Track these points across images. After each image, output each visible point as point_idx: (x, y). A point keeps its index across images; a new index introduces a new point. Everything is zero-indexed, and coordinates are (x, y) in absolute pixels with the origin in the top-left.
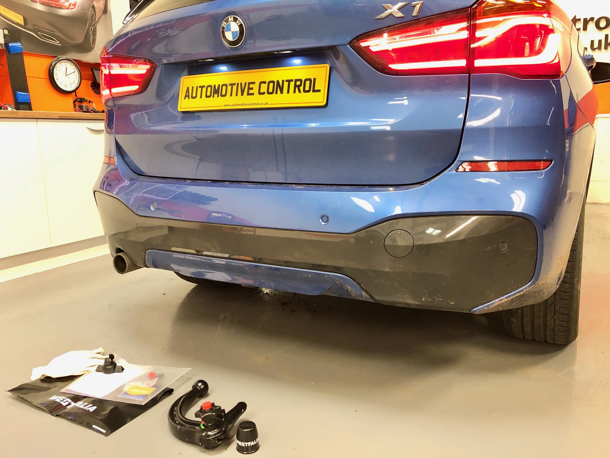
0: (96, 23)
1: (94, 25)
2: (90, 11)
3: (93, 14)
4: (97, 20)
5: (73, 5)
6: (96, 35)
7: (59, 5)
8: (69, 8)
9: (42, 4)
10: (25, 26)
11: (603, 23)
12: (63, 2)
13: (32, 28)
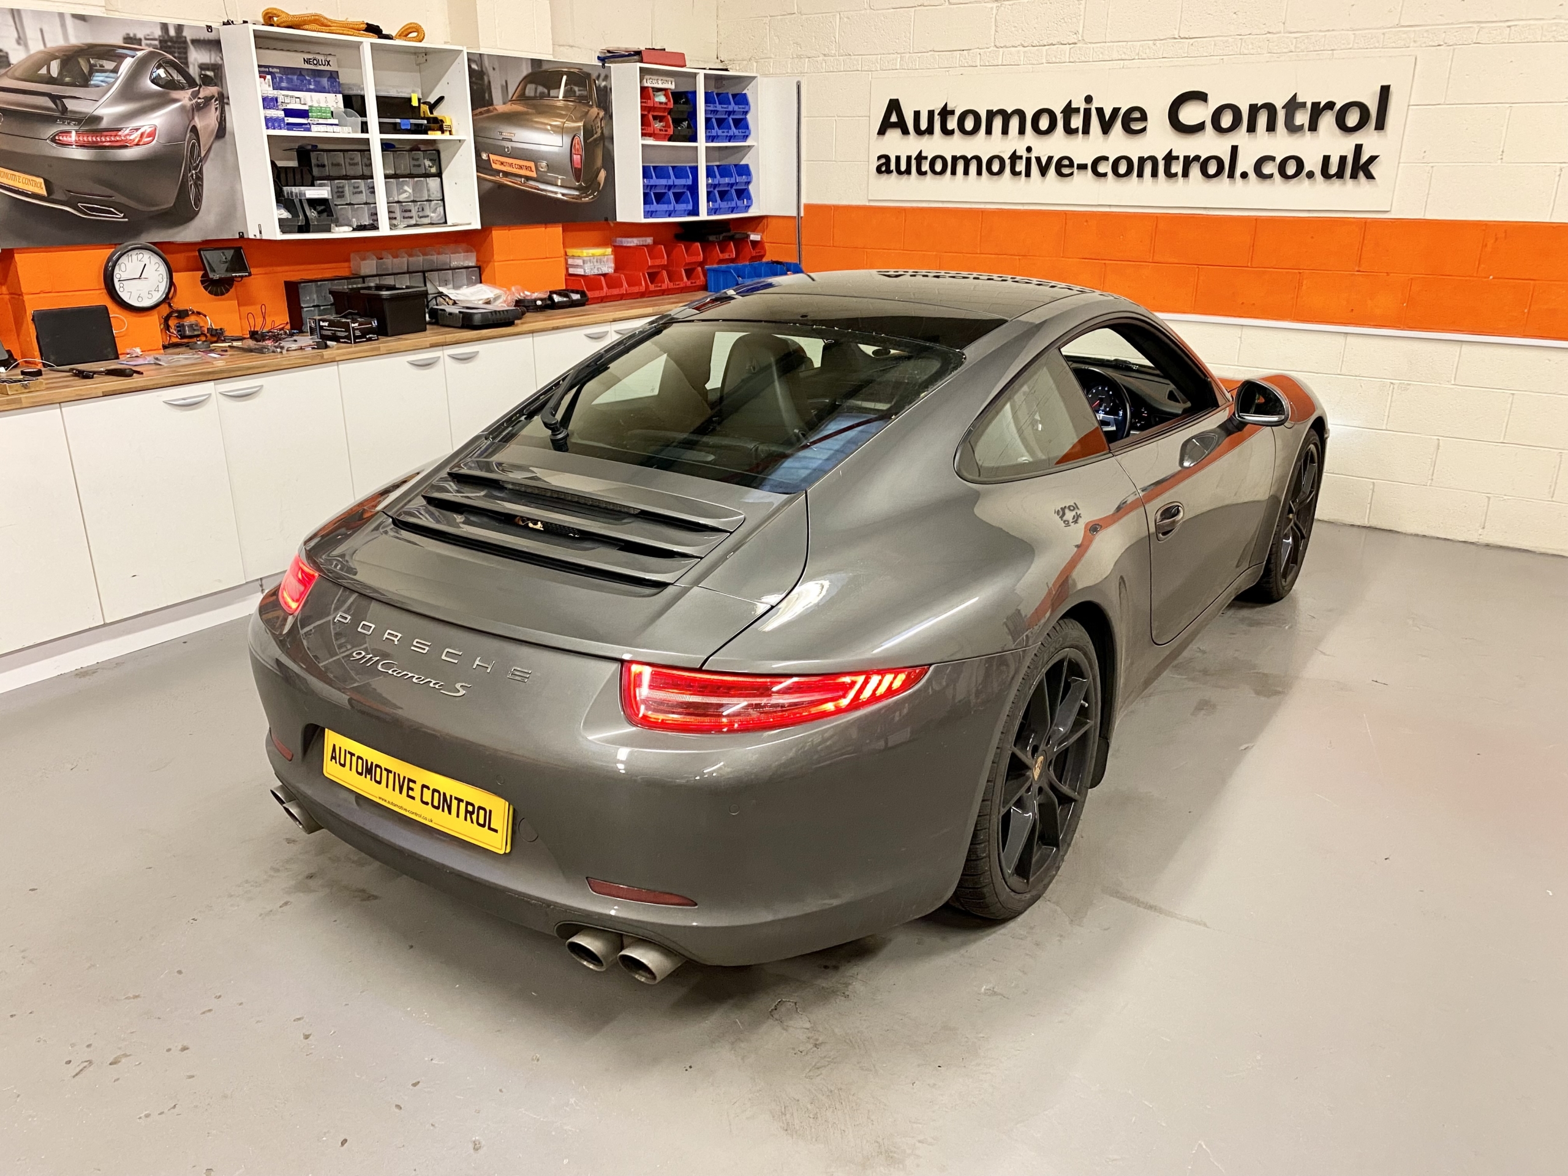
0: (201, 162)
1: (198, 164)
2: (187, 140)
3: (193, 145)
4: (202, 155)
5: (149, 135)
6: (202, 186)
7: (117, 141)
8: (141, 143)
9: (82, 146)
10: (51, 197)
11: (1352, 120)
12: (127, 132)
13: (63, 198)
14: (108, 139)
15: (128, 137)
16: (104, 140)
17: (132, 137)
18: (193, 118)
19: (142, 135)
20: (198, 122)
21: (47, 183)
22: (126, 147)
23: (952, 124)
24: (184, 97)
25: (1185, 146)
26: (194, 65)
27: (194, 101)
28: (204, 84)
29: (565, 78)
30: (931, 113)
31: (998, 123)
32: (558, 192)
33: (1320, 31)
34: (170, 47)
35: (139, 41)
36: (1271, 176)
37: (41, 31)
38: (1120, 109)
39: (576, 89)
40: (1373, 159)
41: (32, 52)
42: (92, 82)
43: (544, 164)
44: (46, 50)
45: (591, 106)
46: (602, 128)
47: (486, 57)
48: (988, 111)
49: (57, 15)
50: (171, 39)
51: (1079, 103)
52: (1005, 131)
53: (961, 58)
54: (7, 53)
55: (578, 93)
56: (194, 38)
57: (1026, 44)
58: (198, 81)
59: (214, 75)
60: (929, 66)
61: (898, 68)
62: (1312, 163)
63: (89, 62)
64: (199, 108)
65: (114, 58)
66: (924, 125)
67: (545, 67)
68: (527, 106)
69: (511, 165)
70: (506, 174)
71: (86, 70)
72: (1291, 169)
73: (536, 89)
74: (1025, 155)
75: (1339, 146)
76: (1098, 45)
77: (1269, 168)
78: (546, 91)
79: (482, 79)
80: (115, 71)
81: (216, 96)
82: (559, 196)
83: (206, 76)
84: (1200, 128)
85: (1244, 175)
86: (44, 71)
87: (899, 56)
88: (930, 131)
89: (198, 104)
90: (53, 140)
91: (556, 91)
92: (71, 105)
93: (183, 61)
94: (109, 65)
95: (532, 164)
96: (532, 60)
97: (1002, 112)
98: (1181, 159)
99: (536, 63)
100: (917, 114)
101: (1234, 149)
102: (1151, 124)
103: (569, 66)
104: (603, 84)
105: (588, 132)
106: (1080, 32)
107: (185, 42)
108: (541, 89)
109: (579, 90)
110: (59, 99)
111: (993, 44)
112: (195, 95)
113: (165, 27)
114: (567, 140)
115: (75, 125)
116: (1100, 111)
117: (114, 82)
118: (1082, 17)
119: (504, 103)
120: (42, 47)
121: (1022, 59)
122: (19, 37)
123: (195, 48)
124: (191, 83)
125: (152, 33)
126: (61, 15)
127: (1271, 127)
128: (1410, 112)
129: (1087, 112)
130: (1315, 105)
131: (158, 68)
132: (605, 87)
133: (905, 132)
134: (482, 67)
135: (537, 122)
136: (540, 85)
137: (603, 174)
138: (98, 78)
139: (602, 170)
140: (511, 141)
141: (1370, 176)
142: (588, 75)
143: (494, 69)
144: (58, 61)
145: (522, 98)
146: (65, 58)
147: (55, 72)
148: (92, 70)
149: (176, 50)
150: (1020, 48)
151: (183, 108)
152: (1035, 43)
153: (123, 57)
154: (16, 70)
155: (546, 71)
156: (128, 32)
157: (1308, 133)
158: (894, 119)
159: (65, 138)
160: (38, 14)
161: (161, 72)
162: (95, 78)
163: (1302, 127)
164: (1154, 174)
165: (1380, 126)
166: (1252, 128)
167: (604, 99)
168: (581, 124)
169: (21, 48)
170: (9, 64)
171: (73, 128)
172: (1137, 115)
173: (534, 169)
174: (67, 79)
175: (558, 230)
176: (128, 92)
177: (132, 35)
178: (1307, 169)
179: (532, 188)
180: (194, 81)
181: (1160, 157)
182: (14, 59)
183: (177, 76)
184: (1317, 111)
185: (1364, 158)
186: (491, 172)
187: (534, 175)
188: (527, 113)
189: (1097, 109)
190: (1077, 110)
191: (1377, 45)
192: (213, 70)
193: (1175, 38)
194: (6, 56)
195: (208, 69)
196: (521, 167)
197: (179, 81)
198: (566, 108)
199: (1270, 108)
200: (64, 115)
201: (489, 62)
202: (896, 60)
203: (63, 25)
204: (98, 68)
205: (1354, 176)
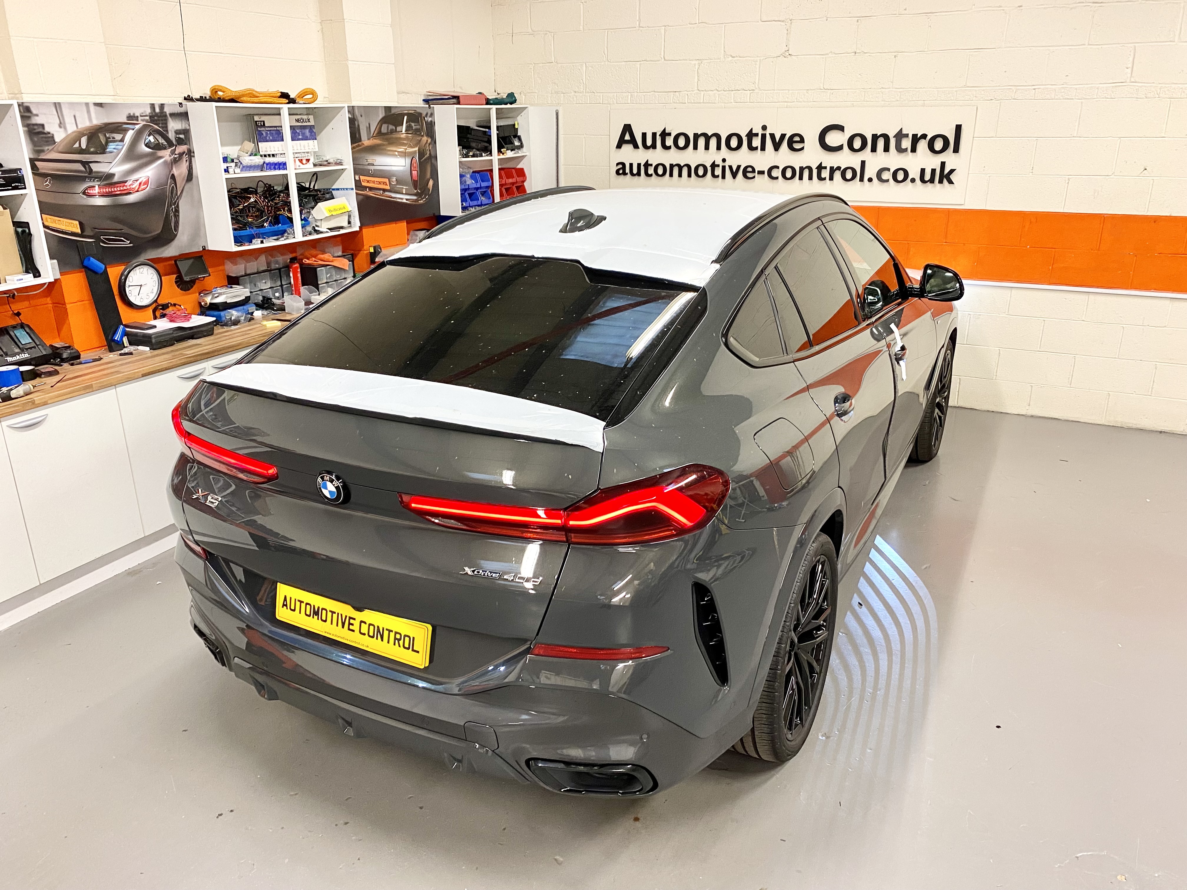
0: (178, 199)
1: (176, 202)
2: (168, 185)
3: (173, 187)
4: (178, 194)
5: (144, 184)
6: (178, 216)
7: (125, 190)
8: (140, 190)
9: (103, 196)
10: (85, 234)
11: (939, 145)
12: (130, 183)
13: (91, 234)
14: (119, 189)
15: (131, 187)
16: (116, 190)
17: (133, 187)
18: (172, 169)
19: (140, 184)
20: (175, 171)
21: (81, 224)
22: (130, 193)
23: (669, 142)
24: (166, 155)
25: (830, 160)
26: (172, 131)
27: (172, 157)
28: (179, 144)
29: (406, 117)
30: (654, 135)
31: (701, 142)
32: (403, 198)
33: (916, 88)
34: (156, 120)
35: (137, 118)
36: (887, 181)
37: (75, 116)
38: (785, 135)
39: (413, 124)
40: (952, 171)
41: (69, 132)
42: (108, 150)
43: (394, 179)
44: (78, 130)
45: (423, 136)
46: (430, 150)
47: (356, 108)
48: (695, 134)
49: (84, 105)
50: (156, 115)
51: (758, 130)
52: (707, 147)
53: (674, 97)
54: (53, 135)
55: (414, 127)
56: (171, 112)
57: (719, 89)
58: (174, 143)
59: (184, 137)
60: (651, 102)
61: (629, 102)
62: (914, 173)
63: (106, 136)
64: (176, 161)
65: (121, 132)
66: (649, 142)
67: (393, 111)
68: (384, 140)
69: (374, 182)
70: (371, 189)
71: (103, 141)
72: (900, 176)
73: (388, 127)
74: (721, 164)
75: (932, 162)
76: (769, 92)
77: (886, 176)
78: (394, 128)
79: (355, 124)
80: (122, 140)
81: (186, 151)
82: (404, 201)
83: (179, 138)
84: (840, 148)
85: (870, 180)
86: (77, 145)
87: (630, 94)
88: (654, 146)
89: (175, 158)
90: (84, 193)
91: (401, 127)
92: (95, 167)
93: (165, 129)
94: (118, 137)
95: (387, 180)
96: (385, 107)
97: (704, 135)
98: (828, 168)
99: (388, 109)
100: (644, 135)
101: (863, 163)
102: (806, 145)
103: (408, 109)
104: (430, 119)
105: (421, 154)
106: (757, 82)
107: (166, 116)
108: (391, 127)
109: (415, 125)
110: (87, 164)
111: (696, 89)
112: (173, 152)
113: (153, 106)
114: (408, 161)
115: (97, 181)
116: (772, 136)
117: (122, 148)
118: (758, 73)
119: (369, 139)
120: (75, 129)
121: (717, 99)
122: (61, 123)
123: (172, 119)
124: (170, 144)
125: (145, 111)
126: (87, 104)
127: (886, 149)
128: (974, 141)
129: (764, 136)
130: (915, 136)
131: (149, 136)
132: (431, 121)
133: (636, 146)
134: (353, 114)
135: (389, 150)
136: (391, 124)
137: (431, 183)
138: (111, 147)
139: (431, 180)
140: (373, 165)
141: (951, 182)
142: (421, 114)
143: (361, 116)
144: (86, 137)
145: (380, 134)
146: (89, 135)
147: (84, 146)
148: (107, 143)
149: (161, 122)
150: (716, 92)
151: (165, 162)
152: (726, 89)
153: (126, 130)
154: (58, 147)
155: (394, 114)
156: (130, 112)
157: (910, 154)
158: (627, 137)
159: (91, 192)
160: (72, 105)
161: (151, 139)
162: (109, 147)
163: (906, 150)
164: (810, 178)
165: (956, 150)
166: (874, 149)
167: (430, 130)
168: (417, 149)
169: (62, 130)
170: (55, 143)
171: (96, 184)
172: (797, 139)
173: (388, 183)
174: (92, 150)
175: (404, 224)
176: (131, 155)
177: (132, 114)
178: (910, 177)
179: (386, 197)
180: (172, 142)
181: (814, 167)
182: (57, 139)
183: (161, 141)
184: (916, 139)
185: (947, 171)
186: (362, 189)
187: (388, 187)
188: (384, 145)
189: (770, 134)
190: (757, 135)
191: (952, 98)
192: (184, 134)
193: (821, 89)
194: (53, 137)
195: (180, 134)
196: (380, 183)
197: (162, 143)
198: (407, 138)
199: (886, 137)
200: (91, 175)
201: (358, 111)
202: (628, 97)
203: (88, 112)
204: (111, 139)
205: (941, 182)
